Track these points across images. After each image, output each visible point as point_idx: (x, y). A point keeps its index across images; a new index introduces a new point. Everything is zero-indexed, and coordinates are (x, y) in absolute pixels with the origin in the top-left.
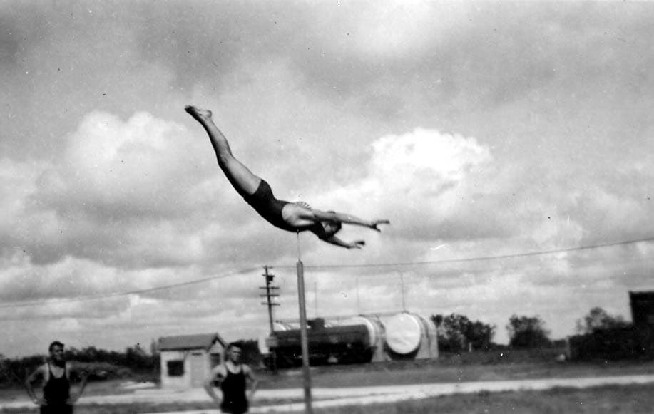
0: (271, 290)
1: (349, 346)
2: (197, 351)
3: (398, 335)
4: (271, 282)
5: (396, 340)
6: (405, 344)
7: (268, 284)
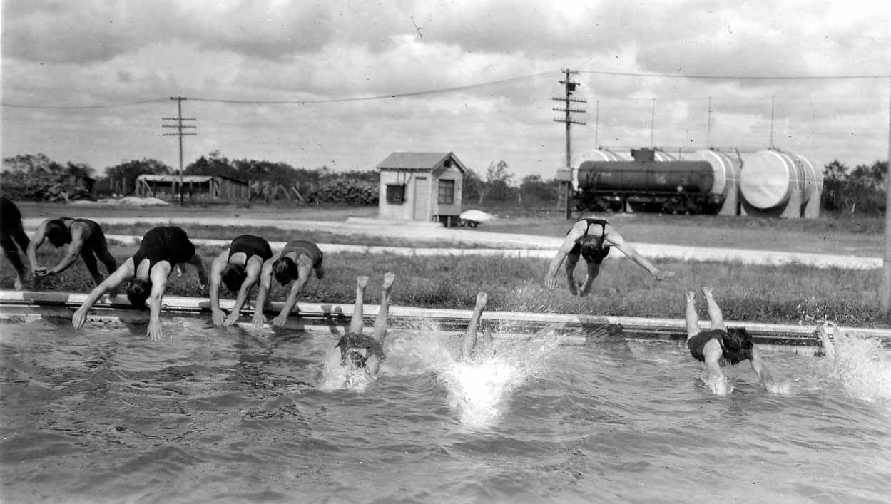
0: (571, 103)
1: (680, 189)
2: (421, 175)
3: (758, 181)
4: (572, 92)
5: (755, 188)
6: (765, 195)
7: (568, 94)
